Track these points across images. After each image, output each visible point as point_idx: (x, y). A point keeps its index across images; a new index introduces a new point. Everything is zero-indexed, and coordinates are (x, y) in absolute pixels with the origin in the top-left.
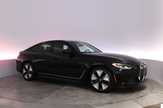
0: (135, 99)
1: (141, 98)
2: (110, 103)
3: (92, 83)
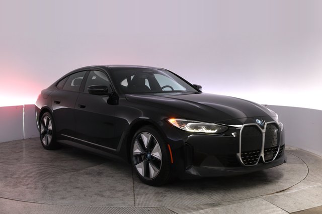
0: (270, 195)
1: (282, 193)
2: (214, 205)
3: (135, 162)
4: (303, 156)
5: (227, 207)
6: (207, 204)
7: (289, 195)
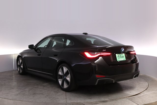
4: (146, 78)
5: (110, 102)
6: (100, 101)
7: (139, 97)
